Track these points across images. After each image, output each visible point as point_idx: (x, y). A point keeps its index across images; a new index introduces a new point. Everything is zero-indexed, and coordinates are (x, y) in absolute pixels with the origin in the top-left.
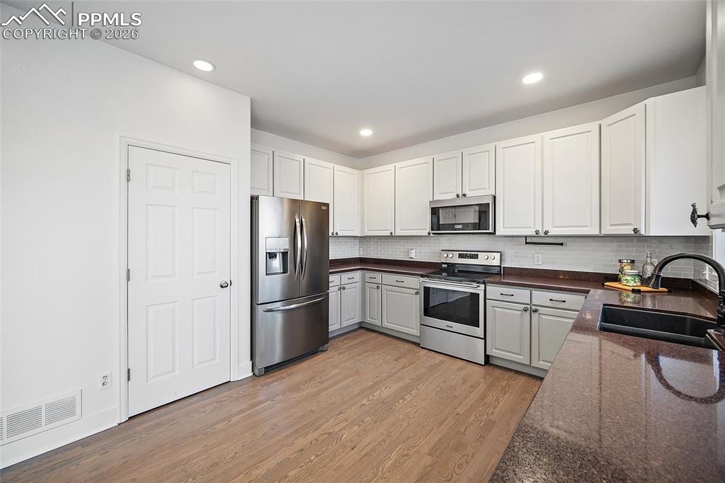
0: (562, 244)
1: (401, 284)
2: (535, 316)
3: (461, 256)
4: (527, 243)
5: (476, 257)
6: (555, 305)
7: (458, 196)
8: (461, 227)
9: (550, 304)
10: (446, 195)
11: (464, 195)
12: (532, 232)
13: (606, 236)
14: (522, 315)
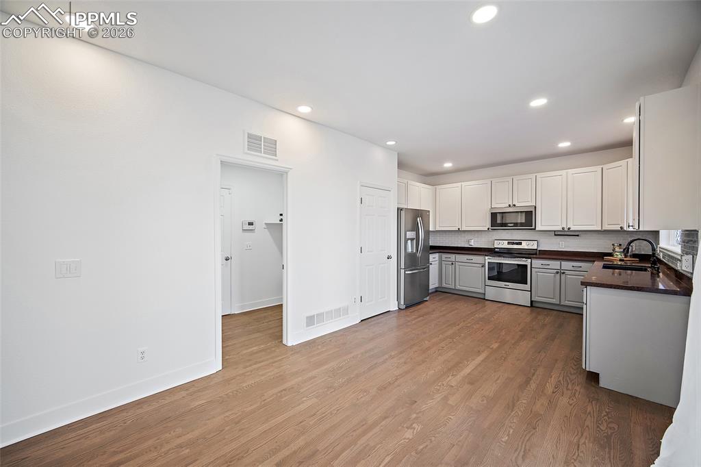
0: (578, 236)
1: (471, 261)
2: (563, 276)
3: (509, 243)
4: (555, 235)
5: (520, 244)
6: (575, 269)
7: (510, 206)
8: (512, 225)
9: (572, 269)
10: (501, 204)
11: (514, 205)
12: (559, 228)
13: (605, 231)
14: (555, 276)
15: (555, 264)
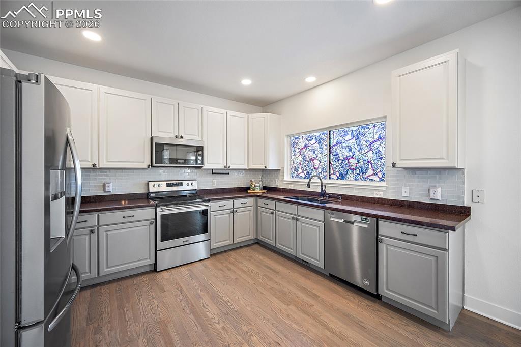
0: (228, 174)
2: (235, 214)
3: (168, 185)
4: (213, 173)
5: (181, 184)
6: (244, 206)
7: (176, 137)
8: (182, 161)
9: (241, 206)
10: (165, 135)
11: (182, 137)
12: (221, 167)
13: (251, 169)
14: (230, 216)
15: (229, 204)
